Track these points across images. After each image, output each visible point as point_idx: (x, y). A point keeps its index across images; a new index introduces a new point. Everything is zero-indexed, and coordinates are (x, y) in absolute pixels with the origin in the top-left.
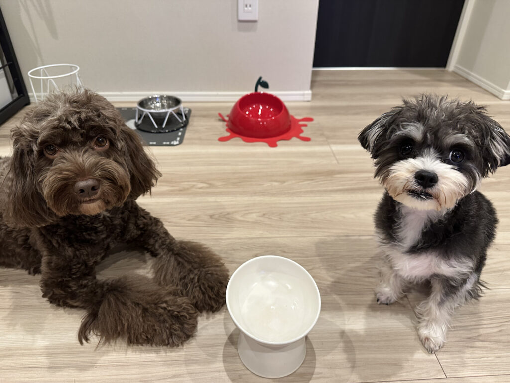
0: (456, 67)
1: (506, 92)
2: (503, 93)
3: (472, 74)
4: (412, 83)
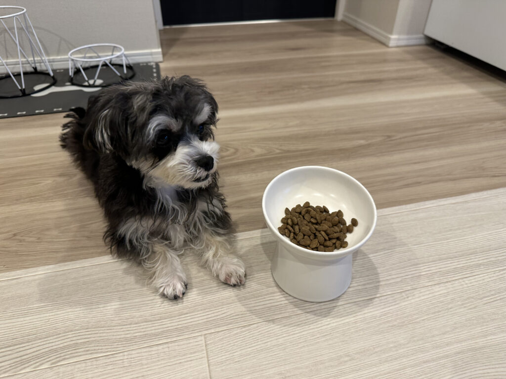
0: (345, 16)
1: (394, 37)
2: (389, 39)
3: (359, 20)
4: (293, 35)
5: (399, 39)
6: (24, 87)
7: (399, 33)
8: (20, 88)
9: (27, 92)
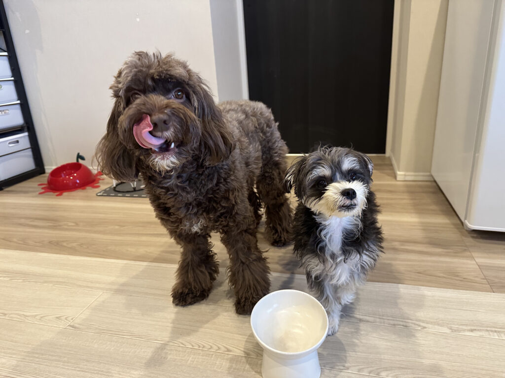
1: (400, 173)
2: (397, 174)
5: (405, 175)
6: (135, 186)
7: (407, 170)
8: (133, 186)
9: (137, 189)
